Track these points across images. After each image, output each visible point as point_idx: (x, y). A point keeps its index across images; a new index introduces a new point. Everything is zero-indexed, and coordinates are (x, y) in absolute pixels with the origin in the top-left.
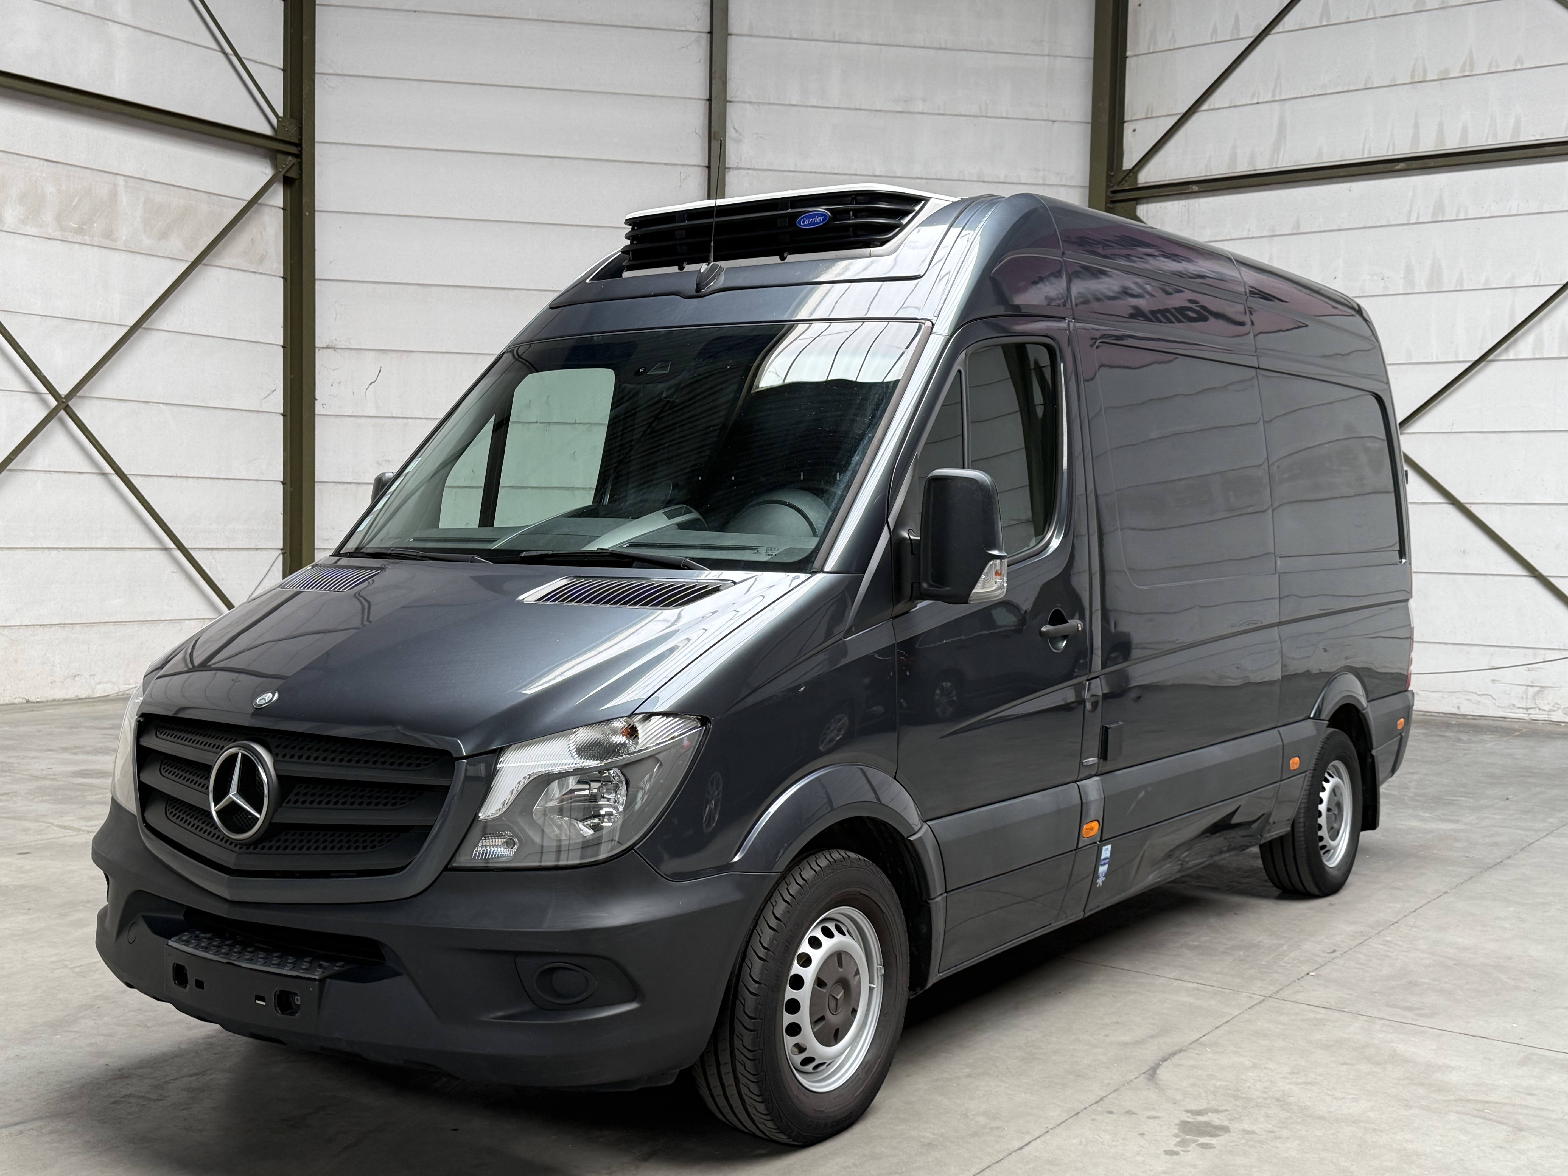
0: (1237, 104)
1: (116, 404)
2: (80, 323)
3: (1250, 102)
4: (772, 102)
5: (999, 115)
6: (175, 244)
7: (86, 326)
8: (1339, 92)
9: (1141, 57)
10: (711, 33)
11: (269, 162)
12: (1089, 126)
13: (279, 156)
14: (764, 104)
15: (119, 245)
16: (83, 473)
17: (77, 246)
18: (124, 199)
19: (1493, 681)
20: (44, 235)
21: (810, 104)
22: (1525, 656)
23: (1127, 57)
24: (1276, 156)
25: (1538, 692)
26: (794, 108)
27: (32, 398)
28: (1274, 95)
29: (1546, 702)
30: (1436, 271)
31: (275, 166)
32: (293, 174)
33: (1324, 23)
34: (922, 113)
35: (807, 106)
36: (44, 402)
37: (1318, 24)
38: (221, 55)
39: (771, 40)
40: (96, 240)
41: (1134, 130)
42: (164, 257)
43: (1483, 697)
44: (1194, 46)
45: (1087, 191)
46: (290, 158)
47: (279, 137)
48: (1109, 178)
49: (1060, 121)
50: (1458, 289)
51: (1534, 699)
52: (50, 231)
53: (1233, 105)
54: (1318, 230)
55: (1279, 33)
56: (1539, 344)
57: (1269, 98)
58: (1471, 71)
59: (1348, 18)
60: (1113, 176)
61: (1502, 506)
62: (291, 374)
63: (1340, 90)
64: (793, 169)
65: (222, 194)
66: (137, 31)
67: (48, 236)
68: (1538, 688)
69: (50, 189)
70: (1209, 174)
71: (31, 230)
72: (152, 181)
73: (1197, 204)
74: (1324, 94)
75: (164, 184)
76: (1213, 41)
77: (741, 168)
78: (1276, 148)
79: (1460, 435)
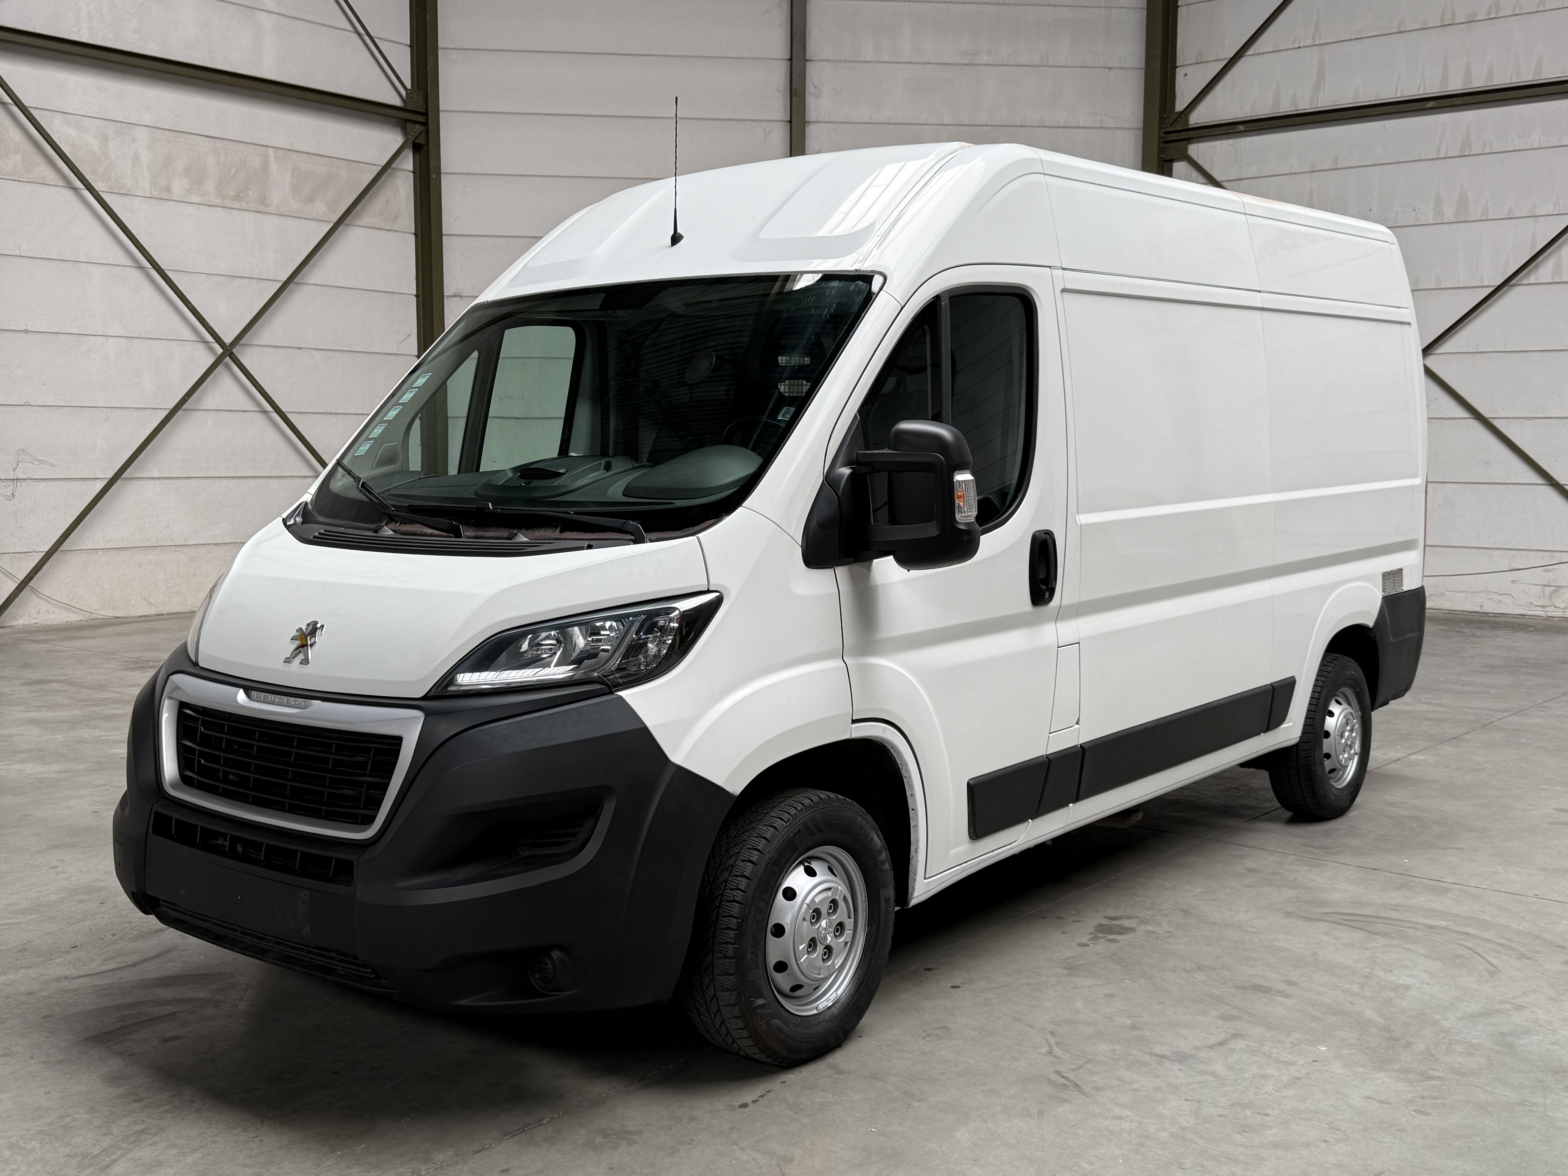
0: (1280, 49)
1: (273, 350)
2: (240, 279)
3: (1291, 47)
4: (848, 59)
5: (1059, 65)
6: (320, 207)
7: (246, 281)
8: (1374, 36)
9: (1191, 6)
11: (399, 130)
12: (1143, 72)
13: (409, 125)
14: (840, 61)
15: (272, 209)
16: (247, 411)
17: (235, 211)
18: (274, 168)
19: (1513, 582)
20: (207, 203)
21: (883, 60)
22: (1545, 558)
23: (1178, 6)
24: (1316, 97)
25: (1554, 591)
26: (868, 64)
27: (201, 346)
28: (1314, 39)
29: (1561, 600)
30: (1463, 201)
31: (405, 133)
32: (421, 140)
34: (987, 65)
35: (880, 62)
36: (212, 350)
38: (355, 36)
40: (252, 207)
41: (1186, 75)
42: (311, 219)
43: (1504, 596)
45: (1141, 133)
46: (418, 126)
47: (408, 108)
48: (1162, 120)
49: (1116, 68)
50: (1483, 219)
51: (1550, 597)
52: (212, 199)
53: (1276, 49)
54: (1355, 165)
56: (1558, 268)
57: (1309, 42)
58: (1498, 12)
60: (1166, 118)
61: (1523, 420)
62: (424, 320)
63: (1376, 34)
64: (867, 121)
65: (359, 160)
66: (281, 17)
67: (210, 204)
68: (1553, 588)
69: (211, 161)
70: (1254, 114)
71: (195, 199)
72: (298, 151)
73: (1243, 143)
74: (1360, 38)
75: (309, 153)
77: (820, 122)
78: (1316, 89)
79: (1485, 355)
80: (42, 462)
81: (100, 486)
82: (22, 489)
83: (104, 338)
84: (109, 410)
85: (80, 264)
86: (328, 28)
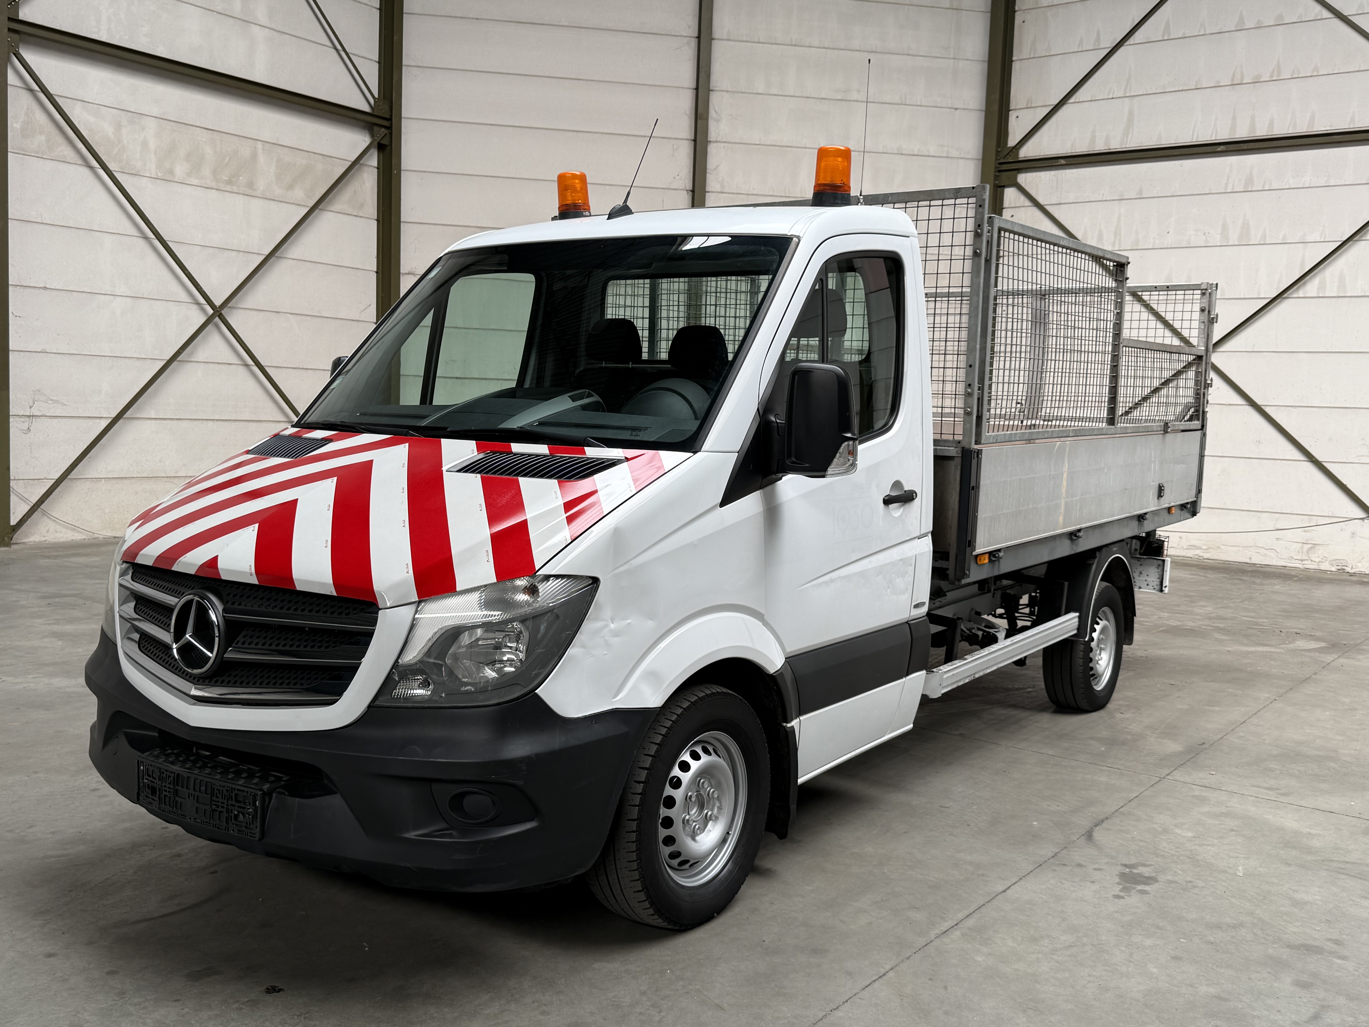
0: (1097, 98)
1: (255, 313)
2: (229, 252)
3: (1106, 97)
4: (743, 91)
5: (915, 104)
6: (298, 194)
7: (234, 254)
8: (1176, 91)
9: (1023, 61)
10: (699, 37)
11: (367, 132)
12: (983, 113)
13: (376, 128)
14: (737, 92)
15: (258, 193)
16: (231, 364)
17: (227, 194)
18: (261, 158)
19: (1277, 539)
20: (203, 185)
21: (772, 93)
22: (1302, 520)
23: (1013, 61)
24: (1125, 139)
25: (1311, 548)
26: (760, 96)
27: (195, 307)
28: (1125, 92)
29: (1317, 555)
30: (1245, 228)
31: (372, 135)
32: (385, 142)
33: (1166, 38)
34: (857, 101)
35: (770, 95)
36: (204, 310)
37: (1161, 39)
38: (334, 51)
39: (744, 44)
40: (241, 190)
41: (1016, 117)
42: (291, 203)
43: (1269, 551)
44: (1065, 54)
45: (980, 162)
46: (383, 130)
47: (375, 114)
48: (998, 153)
49: (961, 109)
50: (1262, 243)
51: (1308, 553)
52: (208, 182)
53: (1094, 99)
54: (1156, 195)
55: (1131, 44)
56: (1322, 286)
57: (1121, 94)
58: (1279, 75)
59: (1184, 34)
60: (1000, 151)
61: (1290, 408)
62: (382, 293)
63: (1176, 90)
64: (758, 143)
65: (333, 156)
66: (272, 31)
67: (207, 186)
68: (1311, 545)
69: (208, 150)
70: (1073, 151)
71: (194, 181)
72: (282, 146)
73: (1064, 174)
74: (1164, 92)
75: (291, 148)
76: (1080, 50)
77: (719, 142)
78: (1126, 133)
79: (1260, 354)
80: (55, 401)
81: (104, 424)
82: (37, 425)
83: (112, 297)
84: (114, 359)
85: (93, 232)
86: (311, 43)
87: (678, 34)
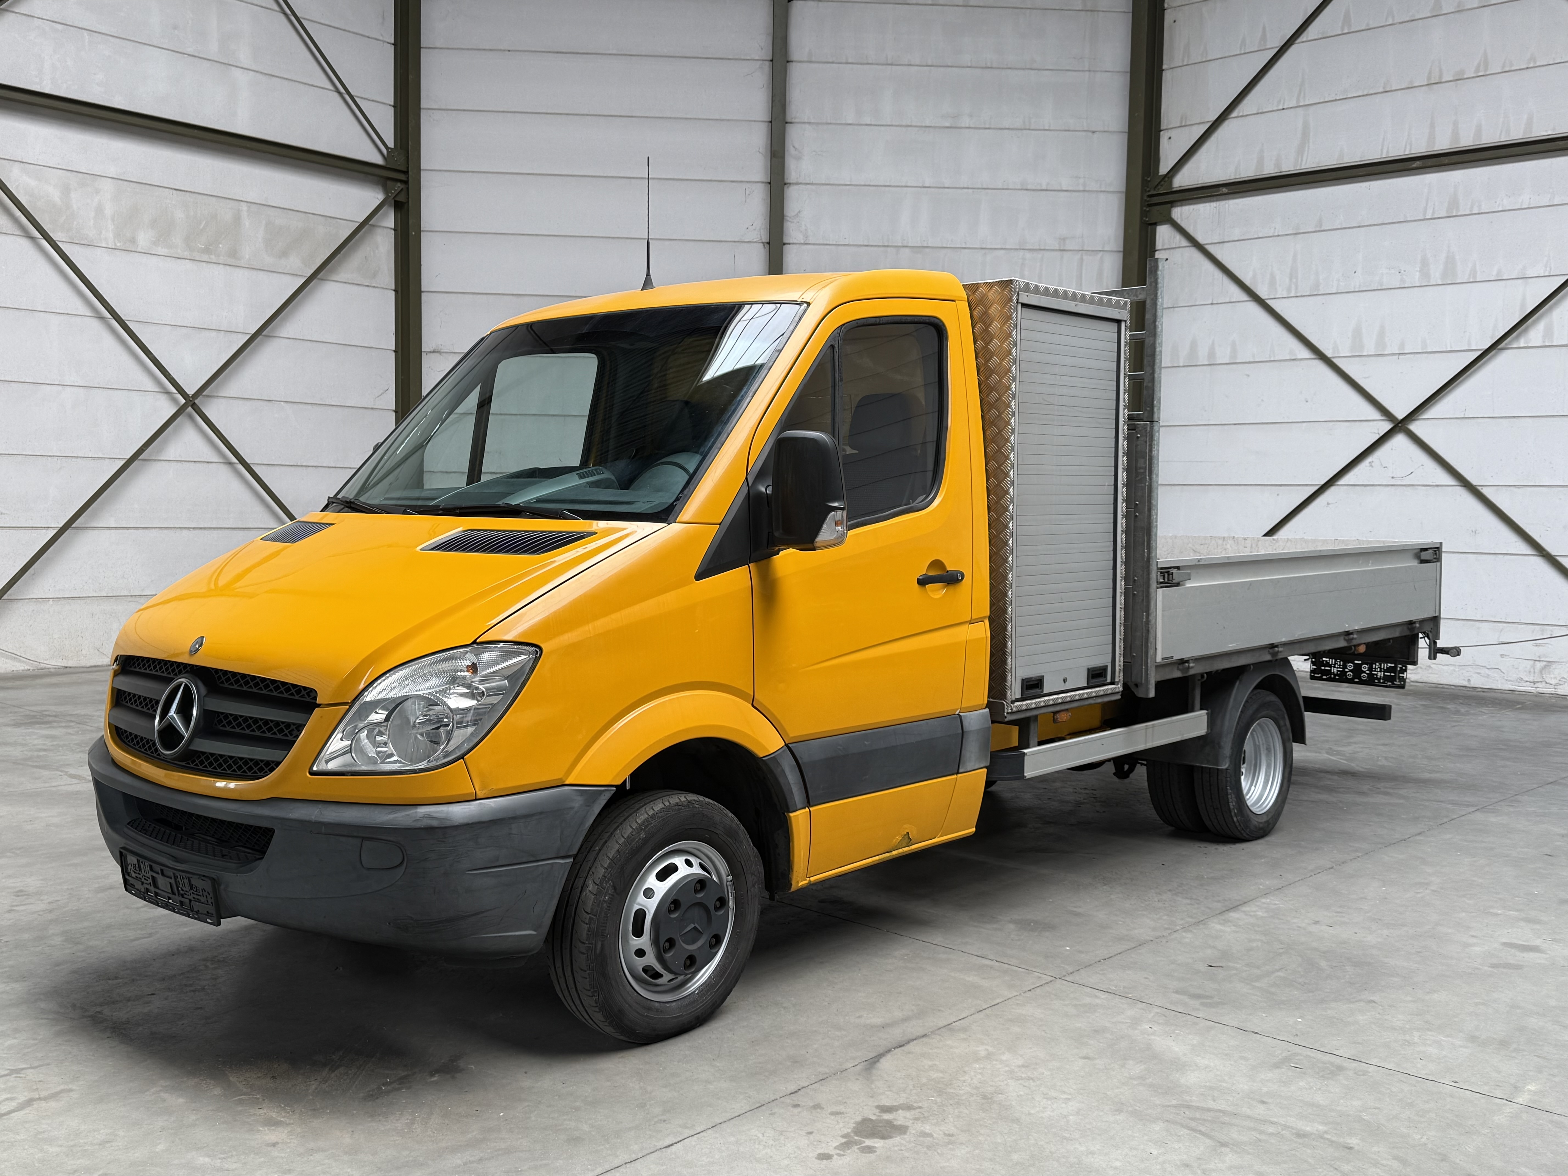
0: (1264, 111)
1: (241, 402)
2: (207, 332)
3: (1275, 109)
4: (829, 122)
5: (1042, 128)
6: (292, 262)
7: (214, 334)
8: (1360, 96)
9: (1175, 69)
10: (772, 60)
11: (381, 188)
12: (1126, 136)
13: (389, 183)
14: (821, 124)
15: (242, 263)
16: (210, 463)
17: (204, 264)
18: (246, 222)
19: (1502, 655)
20: (174, 256)
21: (864, 123)
22: (1533, 632)
23: (1163, 70)
24: (1300, 157)
25: (1545, 667)
26: (849, 127)
27: (163, 396)
28: (1298, 100)
29: (1552, 676)
30: (1450, 263)
31: (385, 190)
32: (401, 198)
33: (1346, 31)
34: (969, 128)
35: (861, 125)
36: (175, 401)
37: (1340, 33)
38: (336, 95)
39: (829, 65)
40: (222, 260)
41: (1170, 138)
42: (284, 273)
43: (1492, 671)
44: (1225, 57)
45: (1123, 196)
46: (399, 184)
47: (389, 166)
48: (1145, 183)
49: (1100, 132)
50: (1471, 280)
51: (1541, 673)
52: (179, 251)
53: (1260, 111)
54: (1339, 227)
55: (1303, 42)
56: (1549, 332)
57: (1294, 104)
58: (1486, 70)
59: (1368, 25)
60: (1149, 181)
61: (1512, 488)
62: (401, 375)
63: (1360, 94)
64: (849, 183)
65: (336, 217)
66: (258, 74)
67: (177, 256)
68: (1544, 663)
69: (179, 215)
70: (1238, 177)
72: (273, 207)
73: (1227, 205)
74: (1346, 99)
75: (284, 209)
76: (1243, 52)
77: (801, 183)
78: (1300, 151)
79: (1472, 420)
81: (51, 533)
83: (60, 388)
84: (64, 459)
85: (34, 313)
86: (307, 86)
87: (748, 58)
